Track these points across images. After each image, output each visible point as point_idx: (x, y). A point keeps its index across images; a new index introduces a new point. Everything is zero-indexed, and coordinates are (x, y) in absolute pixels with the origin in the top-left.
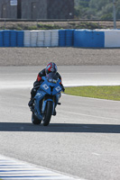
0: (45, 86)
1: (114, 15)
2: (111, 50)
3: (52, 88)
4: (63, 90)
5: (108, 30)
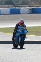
0: (20, 31)
1: (3, 3)
2: (3, 15)
3: (23, 31)
4: (28, 32)
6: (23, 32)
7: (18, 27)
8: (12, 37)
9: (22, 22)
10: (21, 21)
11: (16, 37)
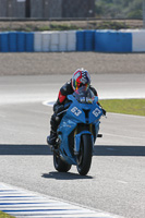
2: (140, 55)
3: (87, 113)
5: (137, 30)
6: (87, 116)
7: (70, 97)
8: (49, 134)
9: (83, 80)
10: (78, 75)
11: (60, 133)
